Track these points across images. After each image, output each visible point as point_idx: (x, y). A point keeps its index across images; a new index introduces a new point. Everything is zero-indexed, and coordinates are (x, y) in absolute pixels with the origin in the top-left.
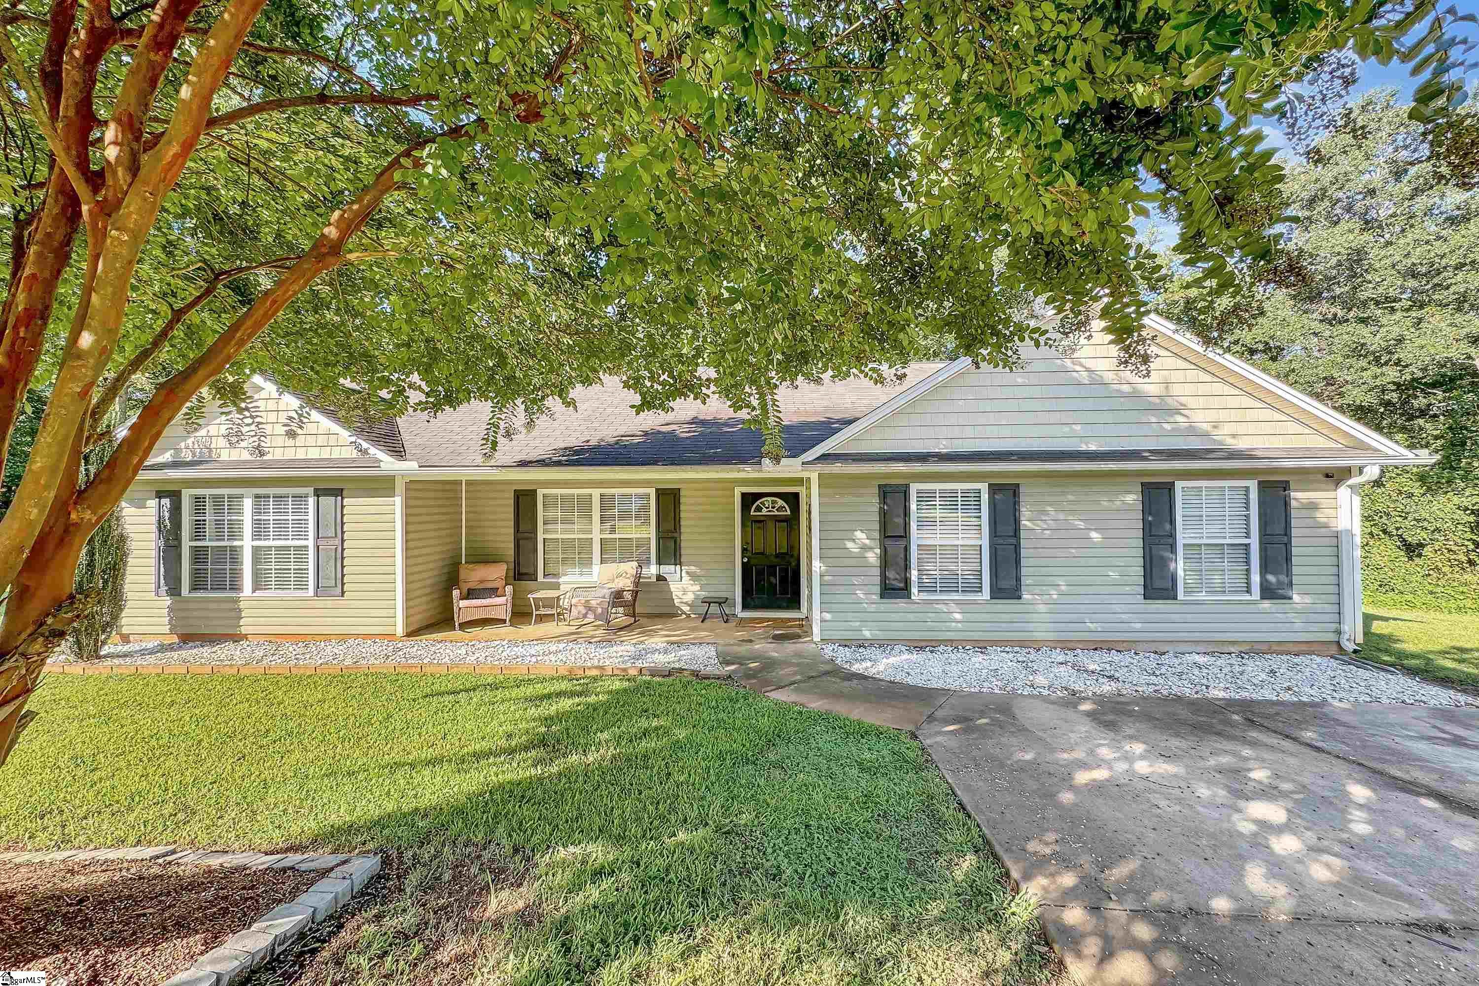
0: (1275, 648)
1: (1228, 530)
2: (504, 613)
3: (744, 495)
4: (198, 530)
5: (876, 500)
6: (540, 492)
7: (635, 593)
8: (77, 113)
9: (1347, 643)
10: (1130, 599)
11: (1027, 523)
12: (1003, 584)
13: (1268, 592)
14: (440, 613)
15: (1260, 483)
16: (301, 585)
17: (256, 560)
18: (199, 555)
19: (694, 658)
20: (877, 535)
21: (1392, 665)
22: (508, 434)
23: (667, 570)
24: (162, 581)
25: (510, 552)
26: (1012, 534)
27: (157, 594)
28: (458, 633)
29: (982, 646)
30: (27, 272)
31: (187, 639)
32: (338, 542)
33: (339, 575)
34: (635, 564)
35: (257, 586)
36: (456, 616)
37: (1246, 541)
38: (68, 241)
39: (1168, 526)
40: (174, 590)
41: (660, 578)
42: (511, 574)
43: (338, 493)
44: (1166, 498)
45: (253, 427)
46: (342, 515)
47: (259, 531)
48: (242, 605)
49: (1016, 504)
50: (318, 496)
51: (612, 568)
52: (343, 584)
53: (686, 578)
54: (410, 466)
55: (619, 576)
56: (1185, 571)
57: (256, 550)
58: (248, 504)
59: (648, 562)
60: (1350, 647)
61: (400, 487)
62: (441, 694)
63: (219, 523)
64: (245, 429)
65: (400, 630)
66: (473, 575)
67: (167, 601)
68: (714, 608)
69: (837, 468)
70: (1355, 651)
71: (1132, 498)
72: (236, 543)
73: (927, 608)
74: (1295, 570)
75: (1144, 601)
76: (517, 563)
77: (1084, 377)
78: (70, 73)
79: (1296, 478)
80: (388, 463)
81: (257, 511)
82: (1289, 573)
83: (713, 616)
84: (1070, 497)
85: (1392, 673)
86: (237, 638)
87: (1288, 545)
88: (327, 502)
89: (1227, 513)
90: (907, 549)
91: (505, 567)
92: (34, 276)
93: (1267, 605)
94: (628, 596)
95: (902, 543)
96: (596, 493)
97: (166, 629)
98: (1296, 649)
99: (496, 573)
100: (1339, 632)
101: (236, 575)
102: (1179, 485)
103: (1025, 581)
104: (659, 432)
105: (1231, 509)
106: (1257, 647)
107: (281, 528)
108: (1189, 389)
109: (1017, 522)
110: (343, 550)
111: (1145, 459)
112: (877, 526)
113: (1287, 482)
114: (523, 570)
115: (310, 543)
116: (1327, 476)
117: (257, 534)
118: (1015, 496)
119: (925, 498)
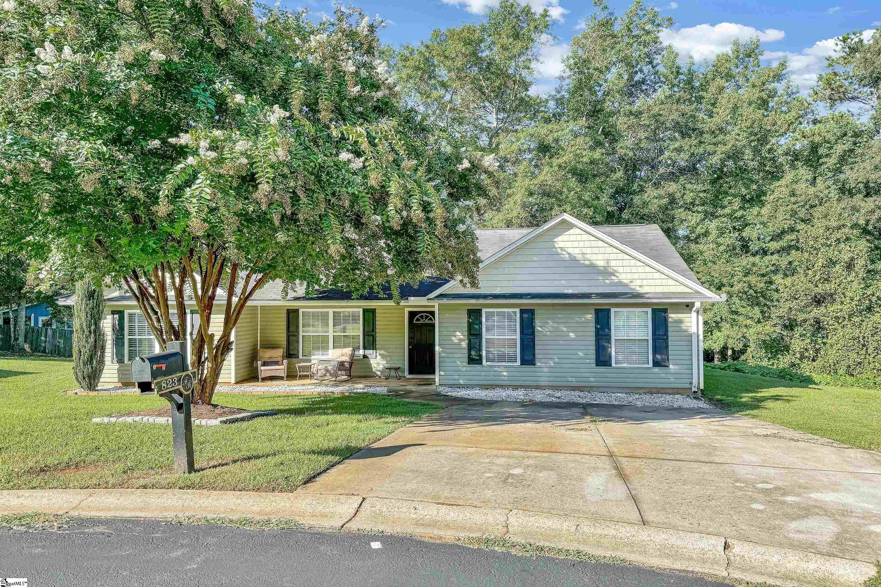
0: (661, 391)
1: (638, 333)
2: (283, 374)
3: (410, 313)
4: (133, 332)
5: (466, 317)
6: (301, 311)
7: (351, 364)
9: (694, 389)
10: (589, 366)
11: (539, 329)
12: (526, 358)
13: (656, 364)
14: (253, 374)
15: (653, 310)
18: (133, 343)
19: (376, 390)
20: (466, 333)
23: (368, 352)
24: (115, 356)
25: (284, 342)
26: (531, 333)
27: (113, 362)
28: (261, 383)
29: (516, 388)
31: (124, 385)
34: (351, 349)
36: (260, 375)
37: (646, 338)
39: (607, 331)
40: (120, 360)
41: (365, 357)
42: (285, 354)
44: (606, 317)
49: (533, 319)
50: (192, 314)
51: (339, 351)
53: (379, 357)
55: (343, 355)
56: (615, 352)
59: (358, 348)
63: (142, 327)
65: (233, 381)
66: (267, 354)
67: (117, 366)
68: (393, 373)
69: (445, 301)
70: (694, 392)
71: (590, 317)
72: (151, 337)
73: (490, 369)
74: (670, 353)
75: (595, 367)
76: (288, 349)
77: (566, 257)
79: (670, 308)
82: (667, 354)
83: (393, 377)
84: (560, 316)
87: (667, 340)
89: (637, 324)
90: (480, 341)
91: (282, 350)
93: (656, 370)
94: (347, 365)
95: (478, 338)
96: (331, 311)
97: (116, 380)
98: (671, 392)
99: (278, 353)
100: (691, 383)
102: (613, 310)
103: (537, 356)
105: (639, 322)
106: (651, 390)
108: (619, 263)
109: (533, 328)
112: (466, 330)
113: (667, 310)
114: (291, 352)
116: (685, 307)
118: (532, 315)
119: (489, 316)
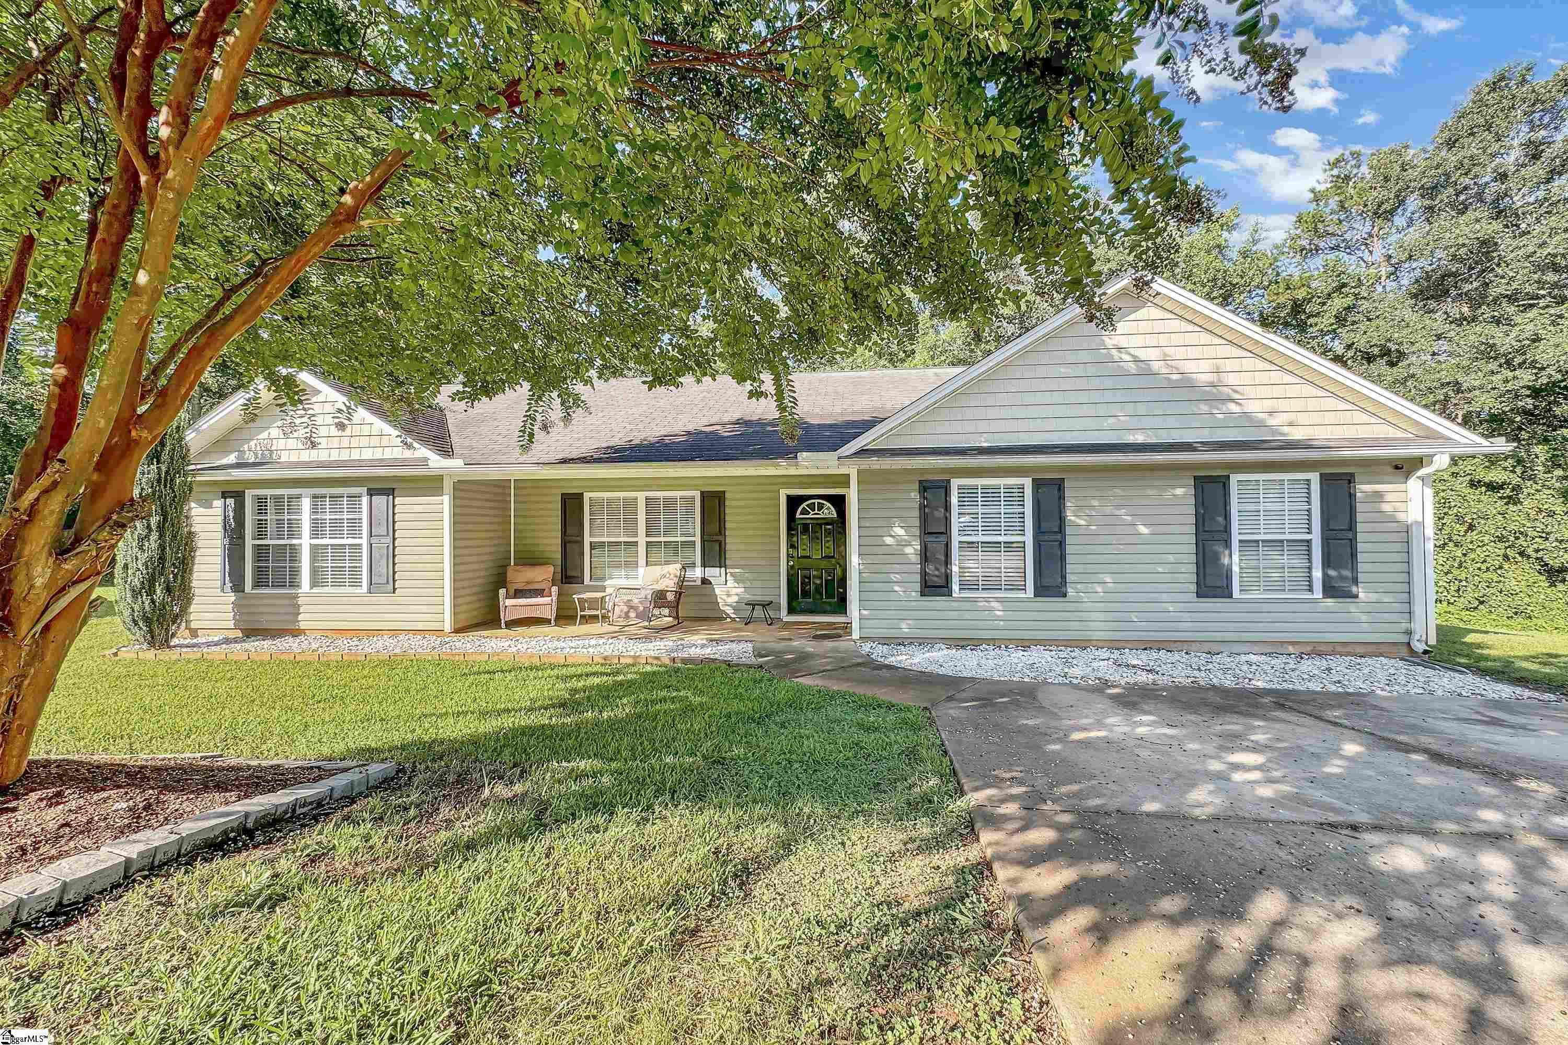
0: (1339, 649)
1: (1287, 526)
2: (550, 613)
3: (789, 497)
4: (260, 532)
5: (915, 495)
6: (587, 496)
7: (679, 594)
8: (138, 103)
9: (1418, 644)
10: (1181, 597)
11: (1073, 518)
12: (1047, 581)
13: (1330, 590)
14: (488, 613)
15: (1321, 475)
16: (356, 583)
17: (314, 558)
18: (261, 553)
19: (731, 652)
20: (917, 532)
21: (1468, 667)
22: (545, 427)
23: (713, 573)
24: (227, 578)
25: (556, 554)
26: (1056, 529)
27: (223, 590)
28: (504, 631)
29: (1025, 645)
30: (99, 237)
31: (250, 633)
32: (389, 540)
33: (391, 573)
34: (679, 566)
35: (314, 584)
36: (502, 614)
37: (1308, 537)
38: (131, 212)
39: (1220, 519)
40: (238, 587)
41: (705, 581)
42: (559, 576)
43: (390, 492)
44: (1222, 493)
45: (305, 419)
46: (394, 514)
47: (316, 531)
48: (300, 601)
49: (1061, 498)
50: (371, 495)
51: (658, 570)
52: (394, 581)
53: (731, 583)
54: (456, 462)
55: (664, 576)
56: (1241, 568)
57: (314, 549)
58: (306, 504)
59: (693, 565)
60: (1419, 647)
61: (448, 485)
62: (479, 673)
63: (280, 522)
64: (298, 421)
65: (448, 627)
66: (520, 576)
67: (232, 597)
68: (758, 613)
69: (875, 463)
70: (1425, 652)
71: (1183, 492)
72: (294, 542)
73: (967, 605)
74: (1361, 568)
75: (1196, 600)
76: (564, 569)
77: (1132, 367)
78: (133, 72)
79: (1361, 470)
80: (436, 461)
81: (314, 510)
82: (1354, 569)
83: (757, 620)
84: (1118, 492)
85: (1461, 672)
86: (296, 633)
87: (1353, 542)
88: (379, 500)
89: (1287, 508)
90: (948, 546)
91: (552, 569)
92: (104, 240)
93: (1330, 602)
94: (670, 597)
95: (943, 538)
96: (641, 496)
97: (231, 624)
98: (1360, 650)
99: (542, 575)
100: (1409, 633)
101: (295, 572)
102: (1234, 479)
103: (1070, 578)
104: (701, 432)
105: (1291, 505)
106: (1323, 648)
107: (336, 526)
108: (1246, 378)
109: (1062, 519)
110: (394, 548)
111: (1195, 450)
112: (917, 523)
113: (1352, 475)
114: (570, 573)
115: (364, 541)
116: (1397, 468)
117: (315, 533)
118: (1059, 489)
119: (968, 494)
